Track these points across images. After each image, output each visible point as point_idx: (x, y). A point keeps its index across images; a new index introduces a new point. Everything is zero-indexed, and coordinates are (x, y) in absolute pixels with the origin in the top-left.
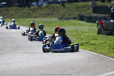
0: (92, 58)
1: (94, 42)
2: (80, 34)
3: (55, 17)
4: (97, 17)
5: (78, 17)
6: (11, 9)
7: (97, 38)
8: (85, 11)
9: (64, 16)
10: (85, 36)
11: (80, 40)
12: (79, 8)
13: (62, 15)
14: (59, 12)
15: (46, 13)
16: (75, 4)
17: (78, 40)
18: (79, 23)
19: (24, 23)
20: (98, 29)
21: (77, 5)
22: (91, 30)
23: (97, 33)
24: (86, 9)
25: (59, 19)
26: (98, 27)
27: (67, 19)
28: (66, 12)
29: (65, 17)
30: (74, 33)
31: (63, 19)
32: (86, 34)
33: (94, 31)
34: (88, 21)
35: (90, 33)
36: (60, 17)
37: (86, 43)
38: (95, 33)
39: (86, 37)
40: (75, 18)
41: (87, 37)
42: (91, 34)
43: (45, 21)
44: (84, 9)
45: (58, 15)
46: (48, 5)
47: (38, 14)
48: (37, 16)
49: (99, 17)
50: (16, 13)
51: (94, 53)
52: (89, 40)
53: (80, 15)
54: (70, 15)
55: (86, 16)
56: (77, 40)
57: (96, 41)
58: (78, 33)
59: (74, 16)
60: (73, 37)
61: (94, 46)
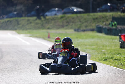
0: (119, 75)
1: (118, 57)
2: (101, 47)
3: (71, 28)
4: (118, 29)
5: (96, 29)
6: (23, 20)
7: (121, 53)
8: (103, 22)
9: (80, 27)
10: (106, 50)
11: (102, 54)
12: (97, 18)
13: (79, 26)
14: (75, 23)
15: (61, 24)
16: (92, 14)
17: (101, 55)
18: (97, 36)
19: (38, 35)
20: (120, 42)
21: (94, 15)
22: (112, 44)
23: (119, 47)
24: (105, 20)
25: (75, 30)
26: (121, 40)
27: (84, 31)
28: (83, 23)
29: (82, 29)
30: (94, 47)
31: (79, 30)
32: (107, 48)
33: (116, 44)
34: (107, 34)
35: (111, 47)
36: (77, 28)
37: (109, 58)
38: (117, 46)
39: (108, 51)
40: (92, 30)
41: (110, 51)
42: (113, 48)
43: (60, 33)
44: (102, 20)
45: (73, 26)
46: (63, 16)
47: (52, 24)
48: (51, 27)
49: (119, 28)
50: (28, 24)
51: (121, 69)
52: (112, 54)
53: (99, 26)
54: (87, 26)
55: (105, 28)
56: (99, 55)
57: (121, 55)
58: (99, 47)
59: (91, 28)
60: (94, 51)
61: (119, 62)
